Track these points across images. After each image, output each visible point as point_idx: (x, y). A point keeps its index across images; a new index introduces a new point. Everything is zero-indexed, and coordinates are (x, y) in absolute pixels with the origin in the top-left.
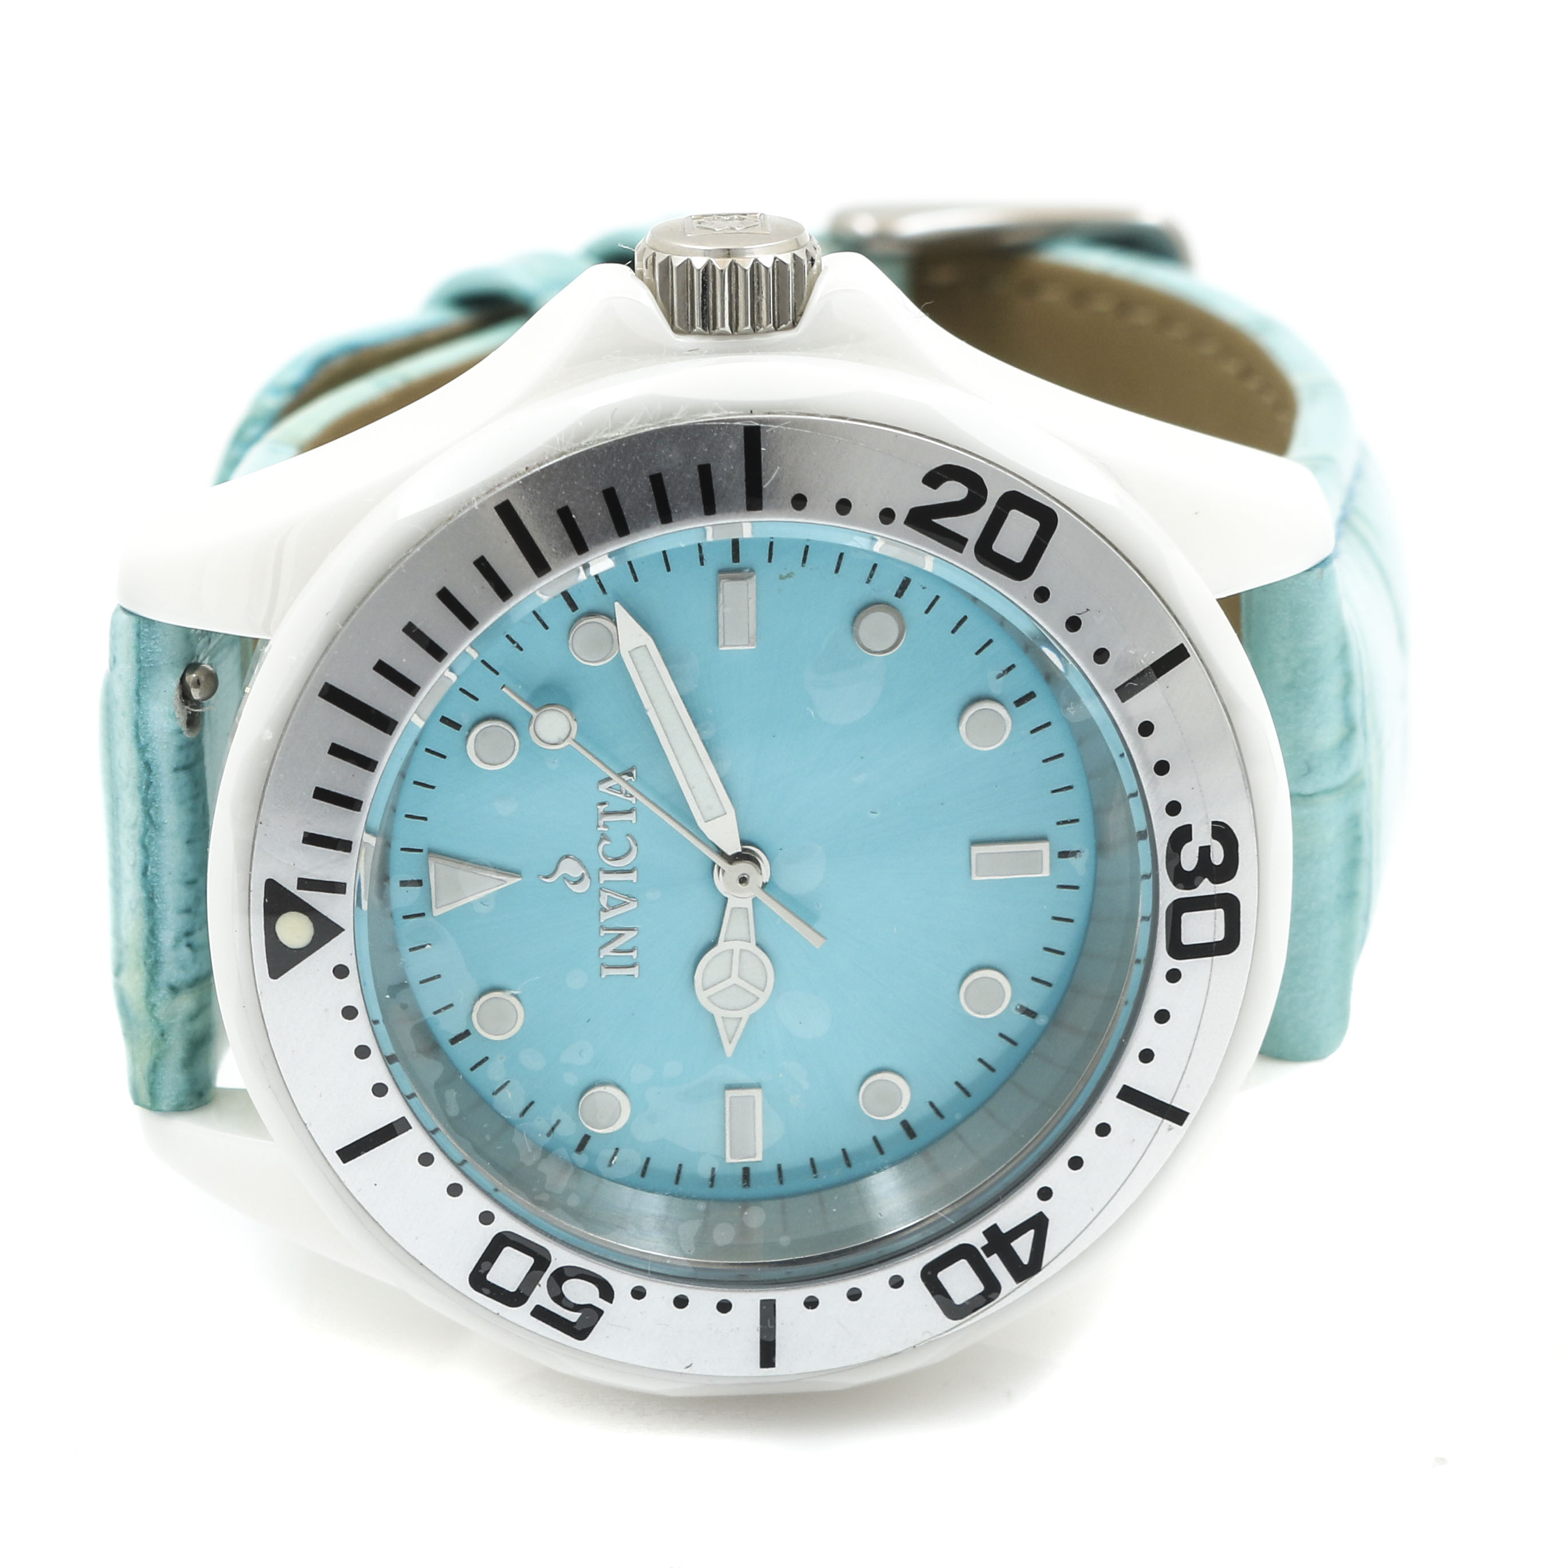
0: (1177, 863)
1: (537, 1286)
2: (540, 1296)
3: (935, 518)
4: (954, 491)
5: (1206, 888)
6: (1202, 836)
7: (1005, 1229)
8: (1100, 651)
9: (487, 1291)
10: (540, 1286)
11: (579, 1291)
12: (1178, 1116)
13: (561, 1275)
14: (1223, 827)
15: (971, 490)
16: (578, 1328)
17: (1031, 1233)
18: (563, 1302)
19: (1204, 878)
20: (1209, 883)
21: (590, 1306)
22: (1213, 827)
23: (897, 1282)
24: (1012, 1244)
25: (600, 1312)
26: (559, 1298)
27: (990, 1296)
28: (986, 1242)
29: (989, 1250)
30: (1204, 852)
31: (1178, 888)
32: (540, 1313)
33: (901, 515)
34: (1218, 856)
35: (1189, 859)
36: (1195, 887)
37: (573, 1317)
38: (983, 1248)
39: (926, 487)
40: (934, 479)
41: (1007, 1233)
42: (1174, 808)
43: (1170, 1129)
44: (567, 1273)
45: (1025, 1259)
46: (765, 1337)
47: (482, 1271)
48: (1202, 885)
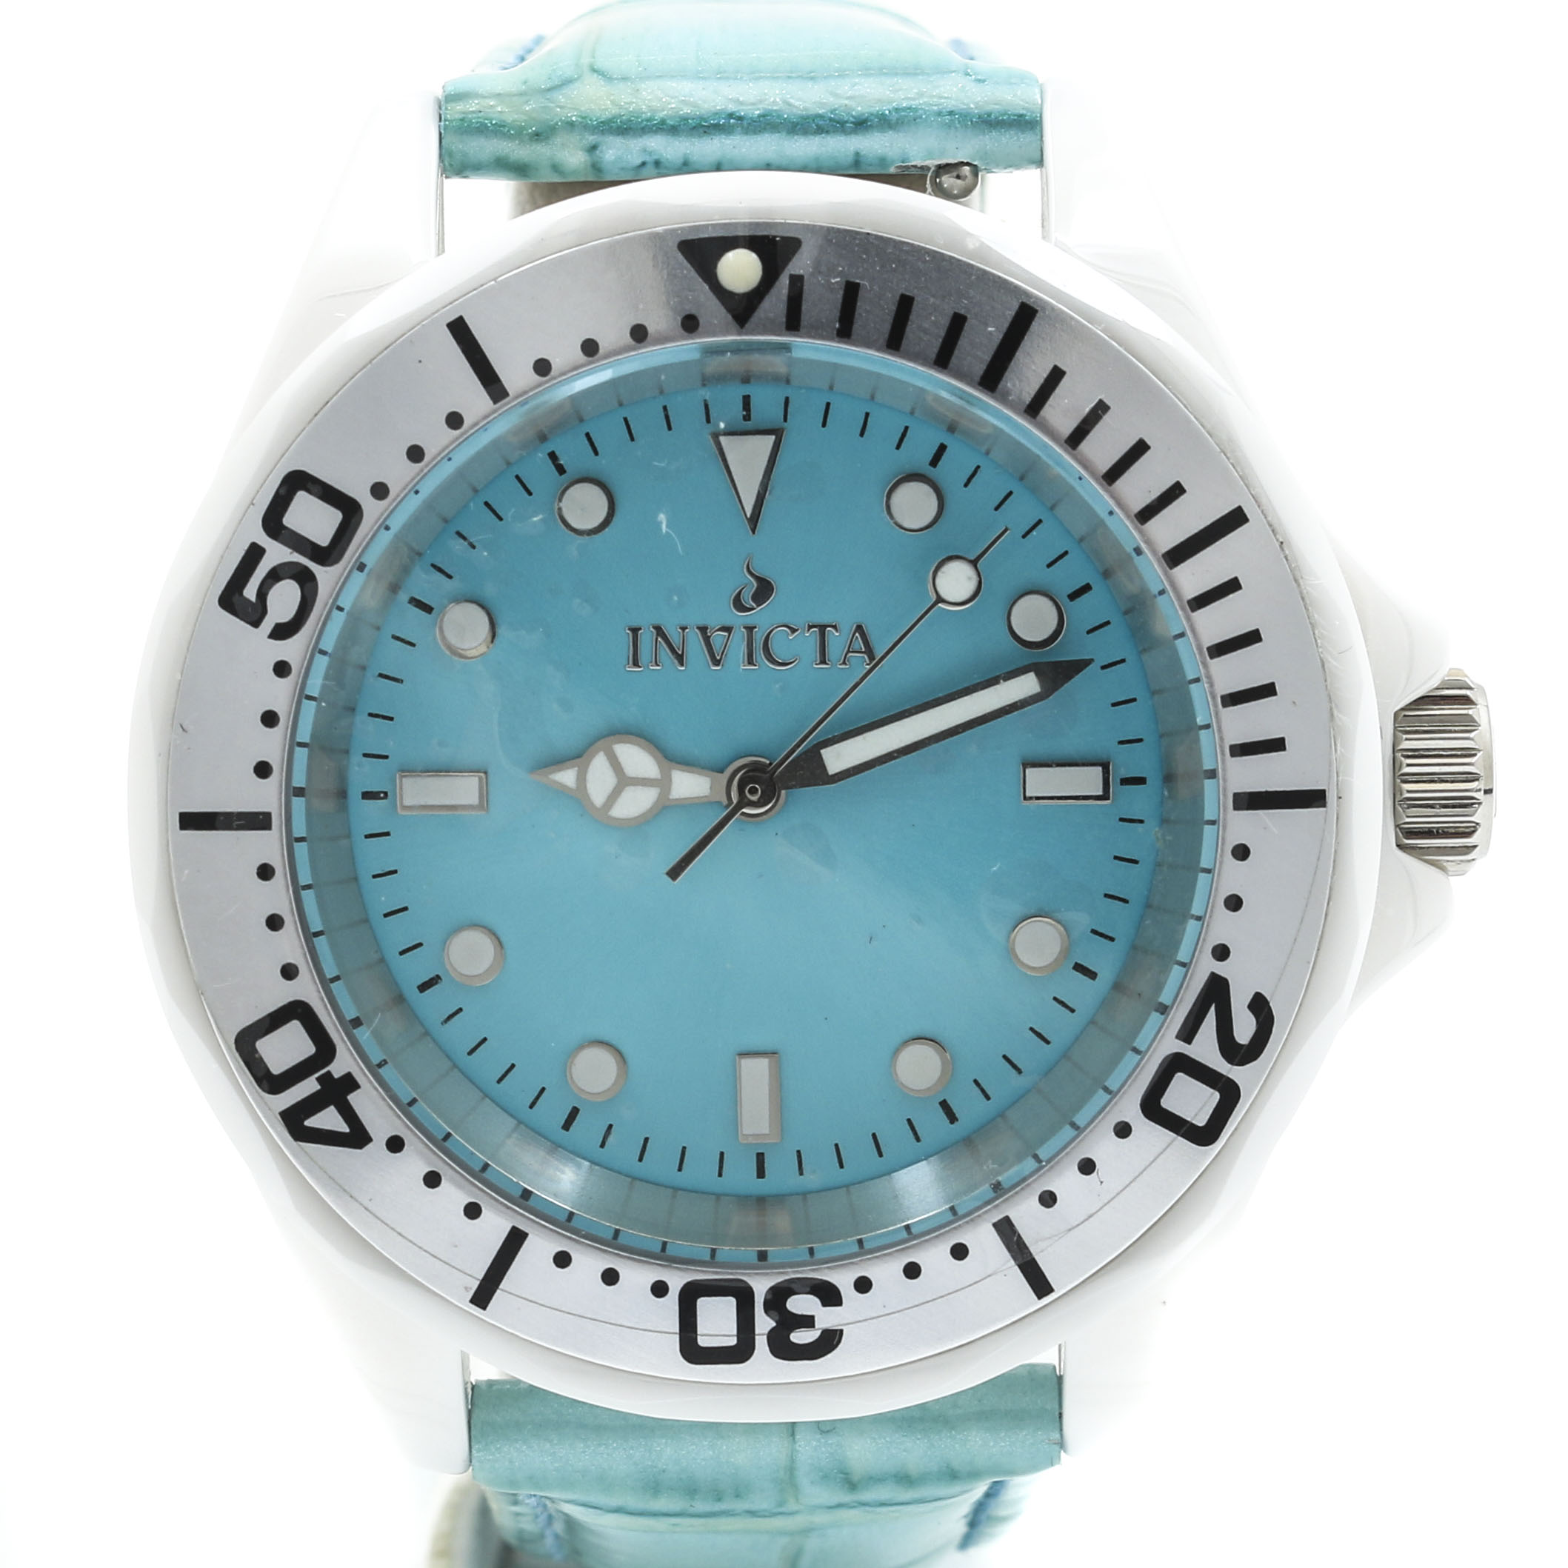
0: (797, 1291)
1: (290, 550)
2: (277, 554)
3: (1216, 1007)
4: (1244, 1029)
5: (764, 1324)
6: (826, 1318)
7: (353, 1098)
8: (1053, 1197)
9: (283, 492)
10: (291, 553)
11: (284, 600)
12: (482, 1297)
13: (305, 579)
14: (835, 1343)
15: (1245, 1048)
16: (236, 599)
17: (344, 1128)
18: (270, 581)
19: (776, 1322)
20: (769, 1328)
21: (264, 612)
22: (836, 1330)
23: (289, 972)
24: (332, 1107)
25: (256, 624)
26: (275, 575)
27: (265, 1082)
28: (336, 1076)
29: (326, 1080)
30: (808, 1322)
31: (767, 1292)
32: (255, 553)
33: (1221, 969)
34: (801, 1337)
35: (800, 1304)
36: (766, 1312)
37: (250, 592)
38: (329, 1073)
39: (1251, 997)
40: (1260, 1006)
41: (347, 1101)
42: (863, 1285)
43: (466, 1288)
44: (309, 585)
45: (311, 1122)
46: (222, 818)
47: (310, 485)
48: (768, 1319)
